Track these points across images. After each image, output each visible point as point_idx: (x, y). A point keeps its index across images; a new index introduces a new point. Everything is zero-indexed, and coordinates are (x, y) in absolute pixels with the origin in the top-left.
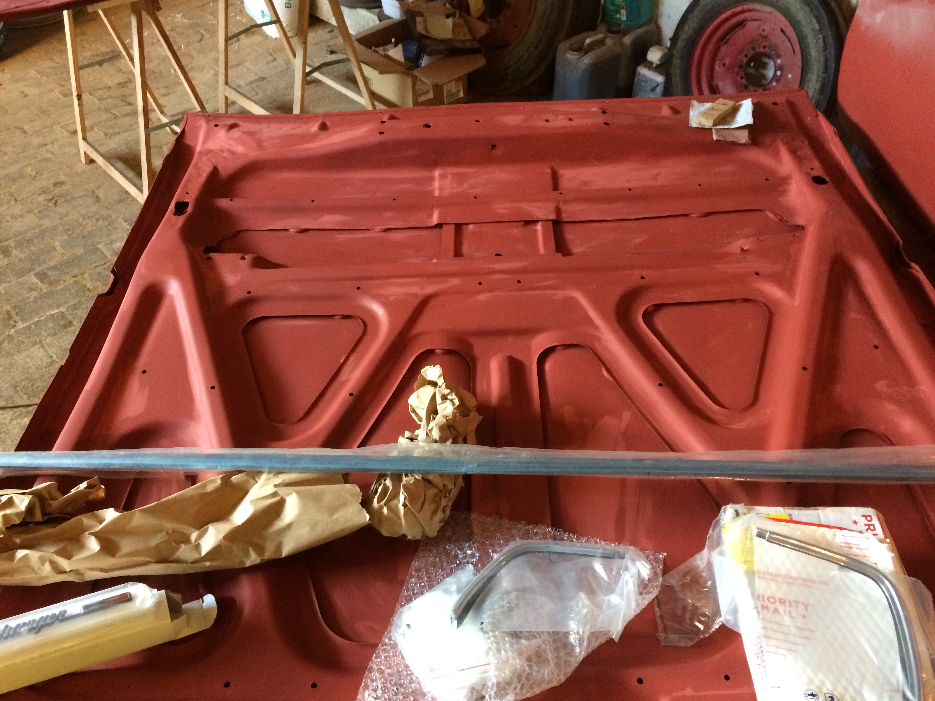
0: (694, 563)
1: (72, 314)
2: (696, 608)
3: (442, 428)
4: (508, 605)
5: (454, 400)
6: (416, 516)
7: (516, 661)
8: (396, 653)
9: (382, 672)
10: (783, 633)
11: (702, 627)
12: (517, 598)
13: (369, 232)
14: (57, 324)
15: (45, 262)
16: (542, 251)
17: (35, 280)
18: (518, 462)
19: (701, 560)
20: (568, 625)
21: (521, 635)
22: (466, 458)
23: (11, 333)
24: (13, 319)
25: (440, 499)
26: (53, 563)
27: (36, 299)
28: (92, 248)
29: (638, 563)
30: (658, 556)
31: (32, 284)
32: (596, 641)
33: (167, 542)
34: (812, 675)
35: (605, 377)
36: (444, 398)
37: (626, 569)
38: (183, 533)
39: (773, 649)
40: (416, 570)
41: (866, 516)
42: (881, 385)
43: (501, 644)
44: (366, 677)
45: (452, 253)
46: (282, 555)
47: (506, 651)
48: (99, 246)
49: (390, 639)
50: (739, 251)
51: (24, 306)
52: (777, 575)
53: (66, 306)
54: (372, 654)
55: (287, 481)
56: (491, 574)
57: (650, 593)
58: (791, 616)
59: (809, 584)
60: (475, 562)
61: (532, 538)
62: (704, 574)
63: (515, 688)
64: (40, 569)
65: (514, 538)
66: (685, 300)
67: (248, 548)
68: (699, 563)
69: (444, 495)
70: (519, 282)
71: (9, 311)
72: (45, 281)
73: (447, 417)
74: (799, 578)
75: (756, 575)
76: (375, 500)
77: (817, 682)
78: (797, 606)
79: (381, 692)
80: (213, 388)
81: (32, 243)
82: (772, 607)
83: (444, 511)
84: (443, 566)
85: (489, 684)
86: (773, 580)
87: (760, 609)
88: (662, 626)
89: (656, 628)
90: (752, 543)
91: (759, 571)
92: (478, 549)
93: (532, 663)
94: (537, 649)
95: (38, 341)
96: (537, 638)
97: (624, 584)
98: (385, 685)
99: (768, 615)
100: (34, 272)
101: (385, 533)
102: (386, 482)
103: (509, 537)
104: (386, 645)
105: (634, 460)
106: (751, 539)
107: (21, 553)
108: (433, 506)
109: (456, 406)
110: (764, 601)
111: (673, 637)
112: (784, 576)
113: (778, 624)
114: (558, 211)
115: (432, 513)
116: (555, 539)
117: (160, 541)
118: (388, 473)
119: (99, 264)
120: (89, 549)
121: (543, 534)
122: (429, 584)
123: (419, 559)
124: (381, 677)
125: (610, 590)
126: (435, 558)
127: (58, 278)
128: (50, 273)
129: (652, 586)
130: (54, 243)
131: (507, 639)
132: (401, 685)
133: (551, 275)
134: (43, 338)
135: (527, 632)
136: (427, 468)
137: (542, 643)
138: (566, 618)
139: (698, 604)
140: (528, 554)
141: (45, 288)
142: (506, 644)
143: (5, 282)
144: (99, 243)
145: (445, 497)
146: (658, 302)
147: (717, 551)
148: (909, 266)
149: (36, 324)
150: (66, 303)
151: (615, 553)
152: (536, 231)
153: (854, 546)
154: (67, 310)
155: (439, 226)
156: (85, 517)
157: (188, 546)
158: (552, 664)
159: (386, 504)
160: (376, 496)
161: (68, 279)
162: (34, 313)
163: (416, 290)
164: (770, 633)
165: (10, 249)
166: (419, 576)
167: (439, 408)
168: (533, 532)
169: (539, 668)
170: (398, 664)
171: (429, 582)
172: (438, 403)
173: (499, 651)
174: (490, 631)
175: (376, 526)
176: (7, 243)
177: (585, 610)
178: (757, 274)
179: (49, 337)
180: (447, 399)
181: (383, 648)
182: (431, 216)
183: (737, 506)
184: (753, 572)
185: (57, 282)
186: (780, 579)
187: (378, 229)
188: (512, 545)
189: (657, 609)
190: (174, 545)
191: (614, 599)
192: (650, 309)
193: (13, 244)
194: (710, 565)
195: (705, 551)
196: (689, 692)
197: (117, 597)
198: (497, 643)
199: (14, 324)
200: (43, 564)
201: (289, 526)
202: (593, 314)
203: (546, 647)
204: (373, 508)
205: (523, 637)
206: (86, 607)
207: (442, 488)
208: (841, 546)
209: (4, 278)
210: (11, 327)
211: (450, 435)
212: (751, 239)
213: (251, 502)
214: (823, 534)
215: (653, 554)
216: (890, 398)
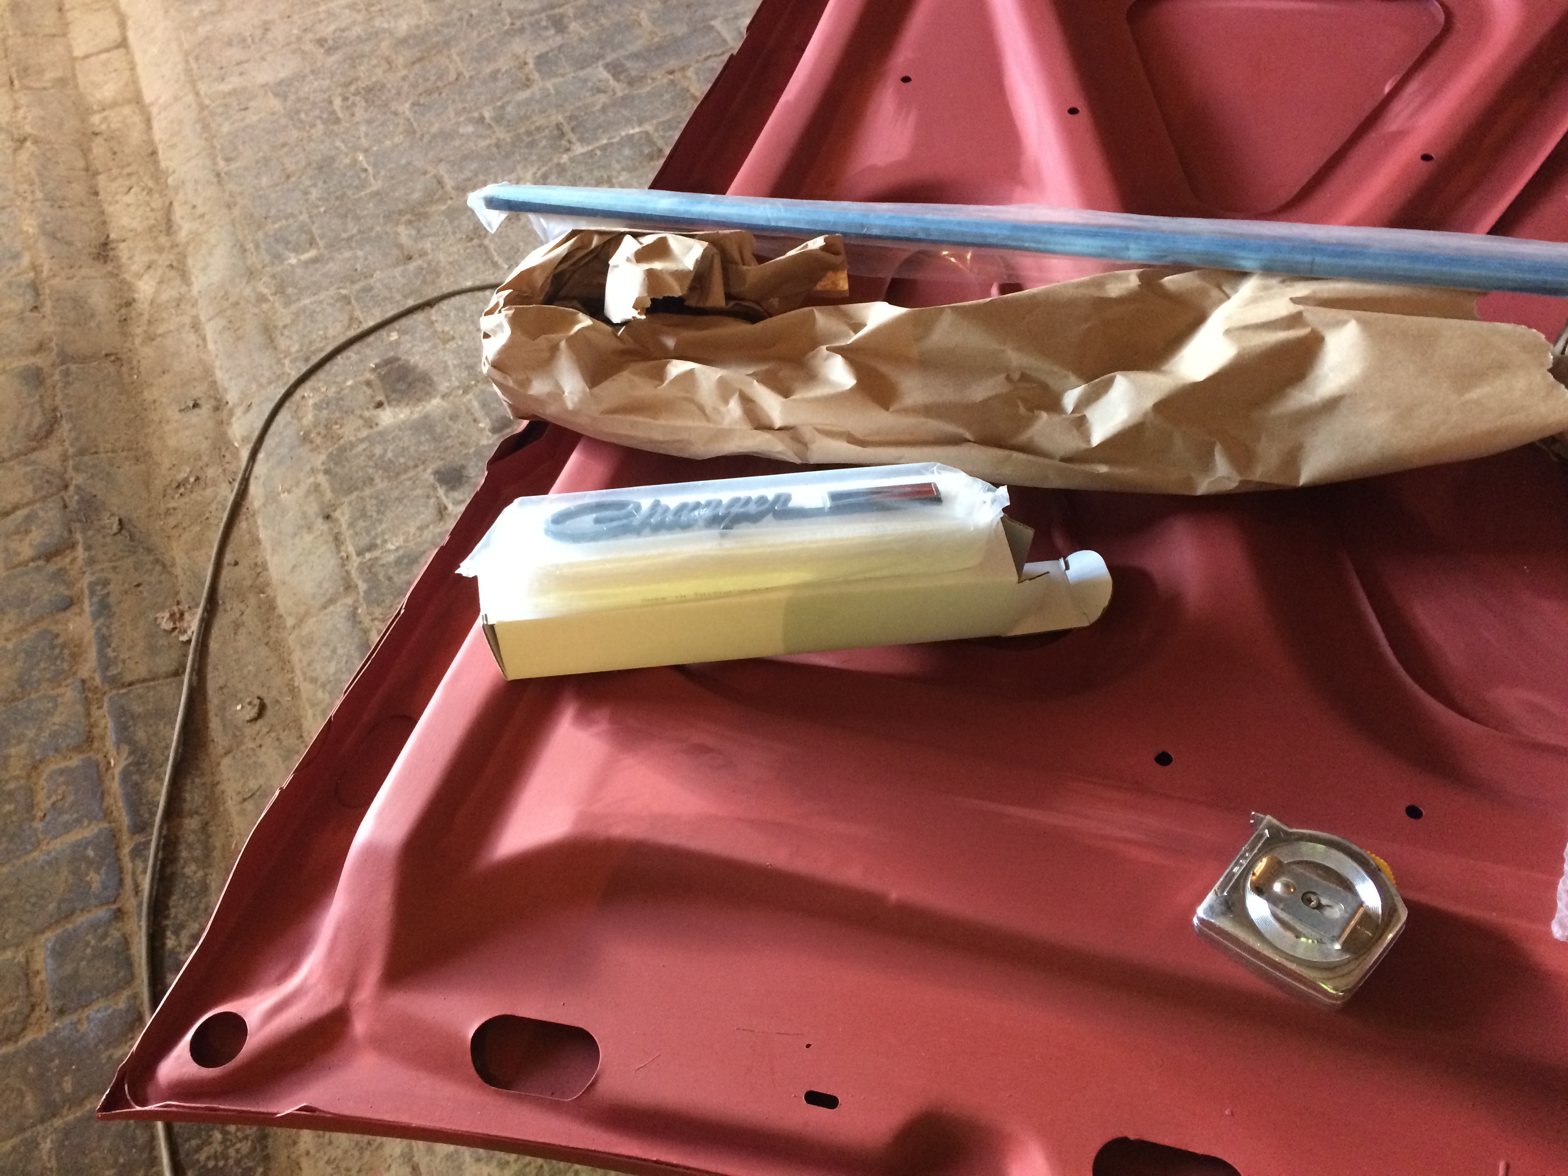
1: (663, 137)
14: (638, 152)
15: (621, 45)
17: (604, 74)
23: (563, 161)
24: (566, 138)
26: (747, 402)
27: (604, 109)
28: (702, 25)
31: (600, 81)
33: (1005, 399)
38: (1045, 387)
46: (1298, 477)
48: (717, 23)
51: (585, 117)
53: (655, 122)
64: (716, 410)
67: (1213, 444)
71: (561, 124)
72: (622, 77)
80: (1073, 111)
81: (602, 11)
95: (605, 177)
100: (605, 61)
107: (677, 368)
117: (990, 393)
119: (713, 53)
120: (827, 382)
127: (643, 74)
128: (629, 64)
130: (638, 14)
134: (615, 173)
141: (620, 89)
143: (556, 75)
144: (714, 17)
149: (604, 148)
150: (654, 117)
154: (656, 130)
156: (820, 311)
157: (1057, 418)
161: (659, 77)
162: (600, 131)
165: (566, 20)
176: (561, 10)
179: (624, 173)
185: (641, 79)
190: (1022, 410)
193: (571, 12)
197: (909, 489)
199: (568, 145)
200: (726, 400)
201: (1331, 405)
206: (835, 497)
209: (554, 68)
210: (561, 150)
213: (1228, 332)
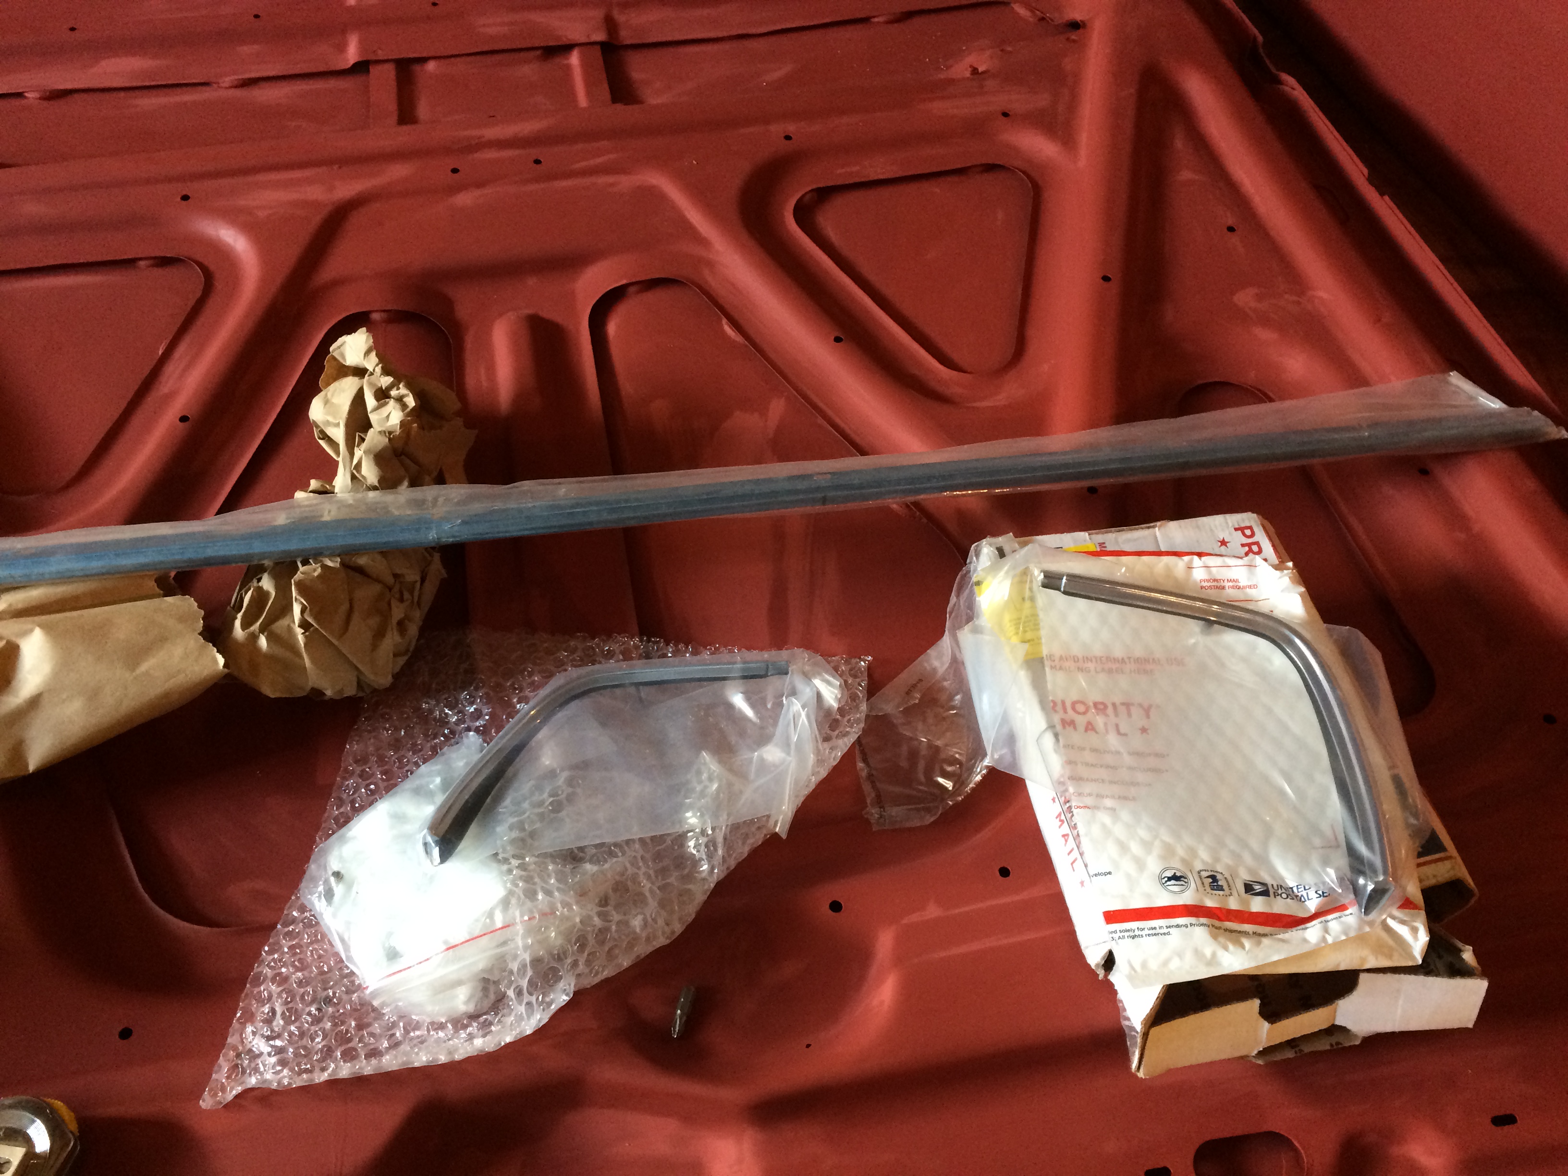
0: (926, 665)
2: (937, 749)
3: (380, 458)
4: (551, 799)
5: (405, 400)
6: (336, 648)
7: (570, 908)
8: (316, 936)
9: (283, 980)
10: (1108, 767)
11: (949, 785)
12: (570, 782)
13: (207, 88)
16: (583, 101)
18: (552, 507)
19: (940, 657)
20: (683, 821)
21: (581, 854)
22: (435, 511)
25: (389, 604)
29: (817, 682)
30: (857, 663)
32: (744, 843)
34: (1168, 839)
35: (729, 338)
36: (382, 395)
37: (793, 693)
39: (1089, 801)
40: (357, 762)
41: (1241, 529)
42: (1245, 298)
43: (537, 880)
44: (247, 995)
45: (394, 118)
46: (27, 768)
47: (548, 893)
49: (303, 909)
50: (968, 74)
52: (1087, 659)
54: (264, 945)
55: (20, 606)
56: (515, 743)
57: (846, 734)
58: (1119, 733)
59: (1149, 667)
60: (484, 726)
61: (600, 663)
62: (946, 684)
63: (575, 964)
65: (563, 667)
66: (874, 177)
68: (936, 663)
69: (397, 596)
70: (537, 162)
73: (390, 433)
74: (1129, 658)
75: (1047, 663)
76: (238, 623)
77: (1181, 852)
78: (1129, 715)
79: (282, 1022)
82: (1081, 721)
83: (401, 626)
84: (415, 745)
85: (514, 966)
86: (1080, 669)
87: (1059, 728)
88: (873, 795)
89: (860, 800)
90: (1034, 607)
91: (1051, 657)
92: (488, 699)
93: (609, 908)
94: (618, 878)
96: (617, 857)
97: (788, 724)
98: (290, 1005)
99: (1077, 737)
101: (269, 691)
102: (260, 584)
103: (552, 668)
104: (294, 921)
105: (791, 478)
106: (1032, 599)
108: (374, 621)
109: (408, 410)
110: (1065, 711)
111: (895, 812)
112: (1098, 659)
113: (1094, 750)
114: (610, 24)
115: (374, 636)
116: (648, 656)
118: (267, 563)
121: (623, 653)
122: (385, 784)
123: (360, 736)
124: (282, 991)
125: (764, 739)
126: (397, 729)
129: (849, 721)
131: (550, 868)
132: (328, 1001)
133: (604, 143)
135: (596, 846)
136: (351, 541)
137: (628, 865)
138: (679, 809)
139: (939, 743)
140: (593, 694)
142: (549, 876)
145: (401, 600)
146: (821, 185)
147: (967, 628)
148: (1280, 82)
151: (767, 668)
152: (568, 67)
153: (1227, 584)
155: (361, 68)
158: (652, 904)
159: (262, 630)
160: (240, 616)
163: (316, 193)
164: (1083, 771)
166: (363, 771)
167: (373, 418)
168: (603, 651)
169: (625, 915)
170: (320, 957)
171: (387, 780)
172: (369, 408)
173: (531, 895)
174: (514, 856)
175: (248, 678)
177: (715, 786)
178: (1005, 114)
180: (389, 397)
181: (286, 930)
182: (341, 48)
183: (1000, 540)
184: (1041, 660)
186: (1091, 666)
187: (227, 81)
188: (558, 680)
189: (860, 765)
191: (772, 753)
192: (808, 197)
194: (957, 665)
195: (946, 639)
196: (933, 911)
198: (528, 880)
201: (34, 702)
202: (696, 217)
203: (636, 871)
204: (236, 642)
205: (588, 858)
207: (390, 580)
208: (1202, 587)
211: (402, 472)
212: (988, 53)
214: (1168, 569)
215: (847, 662)
216: (1265, 321)
